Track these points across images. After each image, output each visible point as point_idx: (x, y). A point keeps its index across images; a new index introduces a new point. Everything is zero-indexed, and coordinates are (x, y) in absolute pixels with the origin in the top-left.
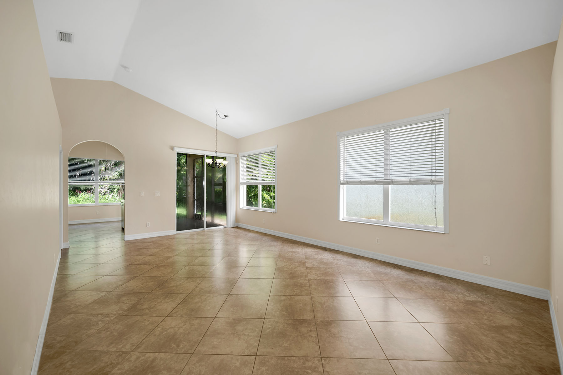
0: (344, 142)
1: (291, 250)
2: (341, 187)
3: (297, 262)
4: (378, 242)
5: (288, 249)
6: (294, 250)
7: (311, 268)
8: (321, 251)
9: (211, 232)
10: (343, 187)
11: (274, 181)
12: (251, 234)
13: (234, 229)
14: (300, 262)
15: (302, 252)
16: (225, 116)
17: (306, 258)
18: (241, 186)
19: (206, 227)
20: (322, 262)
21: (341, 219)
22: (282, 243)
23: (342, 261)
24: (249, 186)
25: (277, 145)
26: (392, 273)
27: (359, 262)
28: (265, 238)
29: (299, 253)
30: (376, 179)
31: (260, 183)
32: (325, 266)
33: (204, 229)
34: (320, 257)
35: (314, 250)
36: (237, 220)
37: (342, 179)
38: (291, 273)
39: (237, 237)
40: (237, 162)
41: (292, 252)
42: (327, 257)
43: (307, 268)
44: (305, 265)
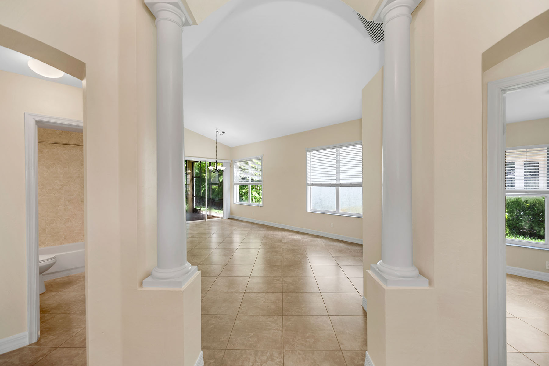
0: (311, 155)
1: (273, 233)
2: (309, 187)
3: (277, 240)
4: (332, 226)
5: (271, 233)
6: (275, 233)
7: (285, 243)
8: (294, 234)
9: (211, 222)
10: (310, 187)
11: (261, 182)
12: (242, 224)
13: (228, 220)
14: (278, 240)
15: (280, 234)
16: (223, 132)
17: (283, 238)
18: (235, 186)
19: (207, 219)
20: (293, 240)
21: (309, 211)
22: (267, 229)
23: (307, 239)
24: (241, 186)
25: (263, 155)
26: (337, 245)
27: (319, 240)
28: (254, 226)
29: (278, 235)
30: (331, 182)
31: (250, 184)
32: (295, 242)
33: (206, 220)
34: (293, 237)
35: (289, 233)
36: (231, 213)
37: (309, 182)
38: (271, 246)
39: (231, 226)
40: (231, 166)
41: (274, 234)
42: (298, 237)
43: (282, 243)
44: (282, 242)
